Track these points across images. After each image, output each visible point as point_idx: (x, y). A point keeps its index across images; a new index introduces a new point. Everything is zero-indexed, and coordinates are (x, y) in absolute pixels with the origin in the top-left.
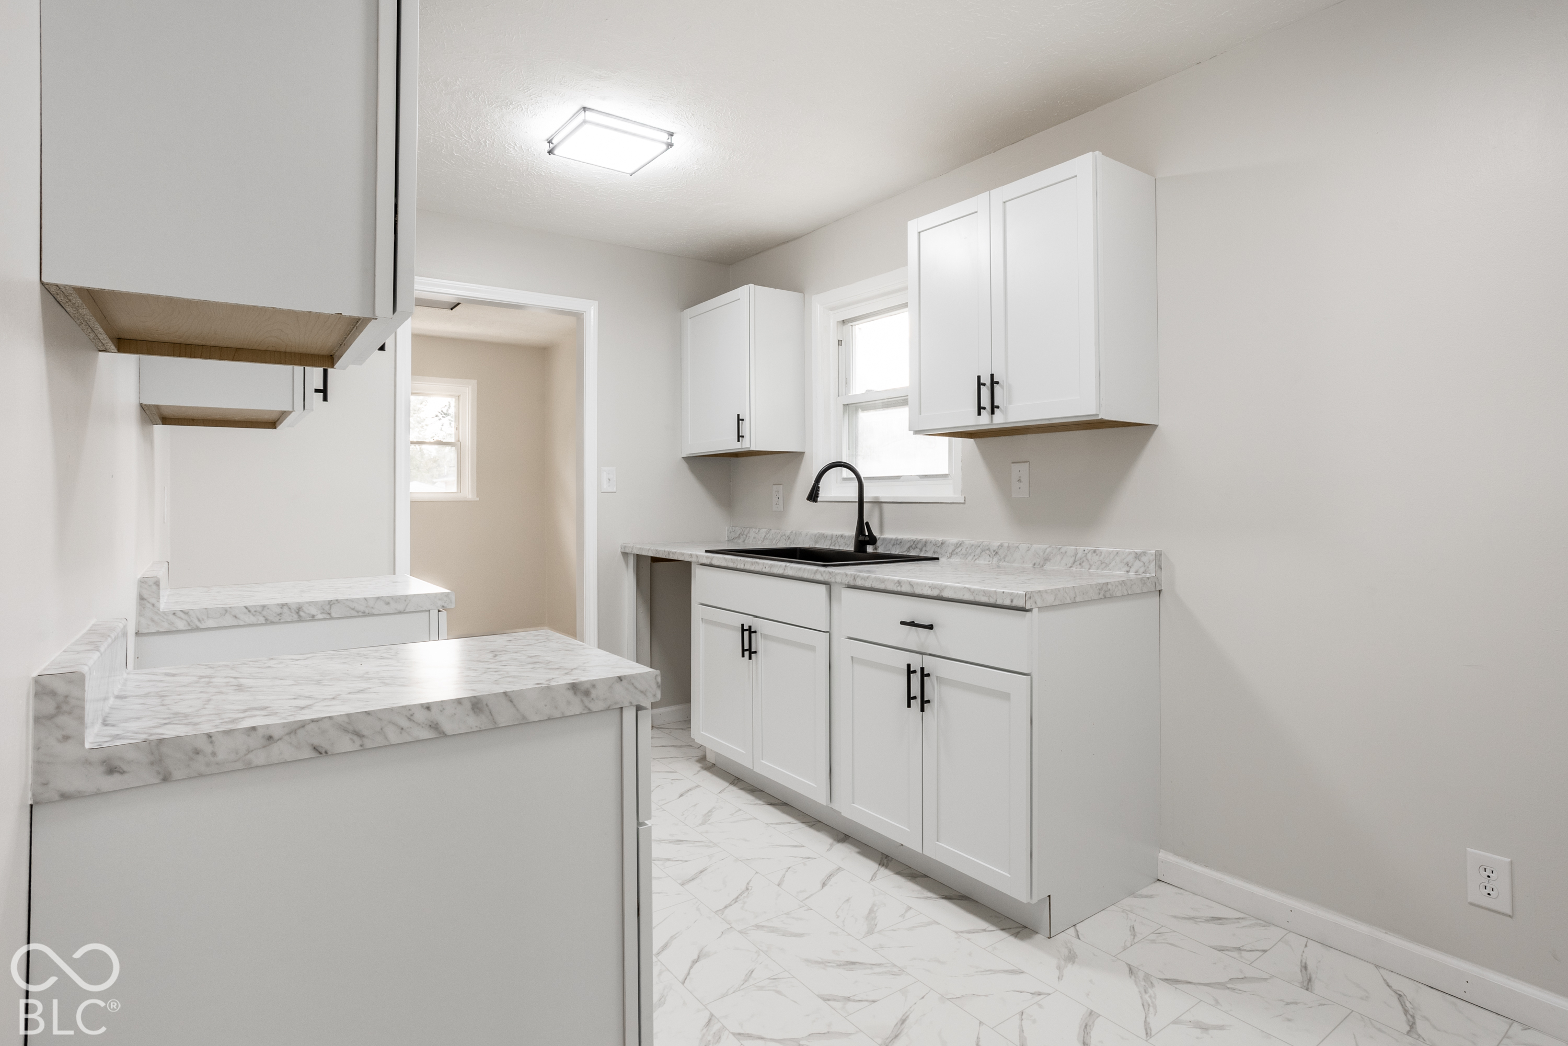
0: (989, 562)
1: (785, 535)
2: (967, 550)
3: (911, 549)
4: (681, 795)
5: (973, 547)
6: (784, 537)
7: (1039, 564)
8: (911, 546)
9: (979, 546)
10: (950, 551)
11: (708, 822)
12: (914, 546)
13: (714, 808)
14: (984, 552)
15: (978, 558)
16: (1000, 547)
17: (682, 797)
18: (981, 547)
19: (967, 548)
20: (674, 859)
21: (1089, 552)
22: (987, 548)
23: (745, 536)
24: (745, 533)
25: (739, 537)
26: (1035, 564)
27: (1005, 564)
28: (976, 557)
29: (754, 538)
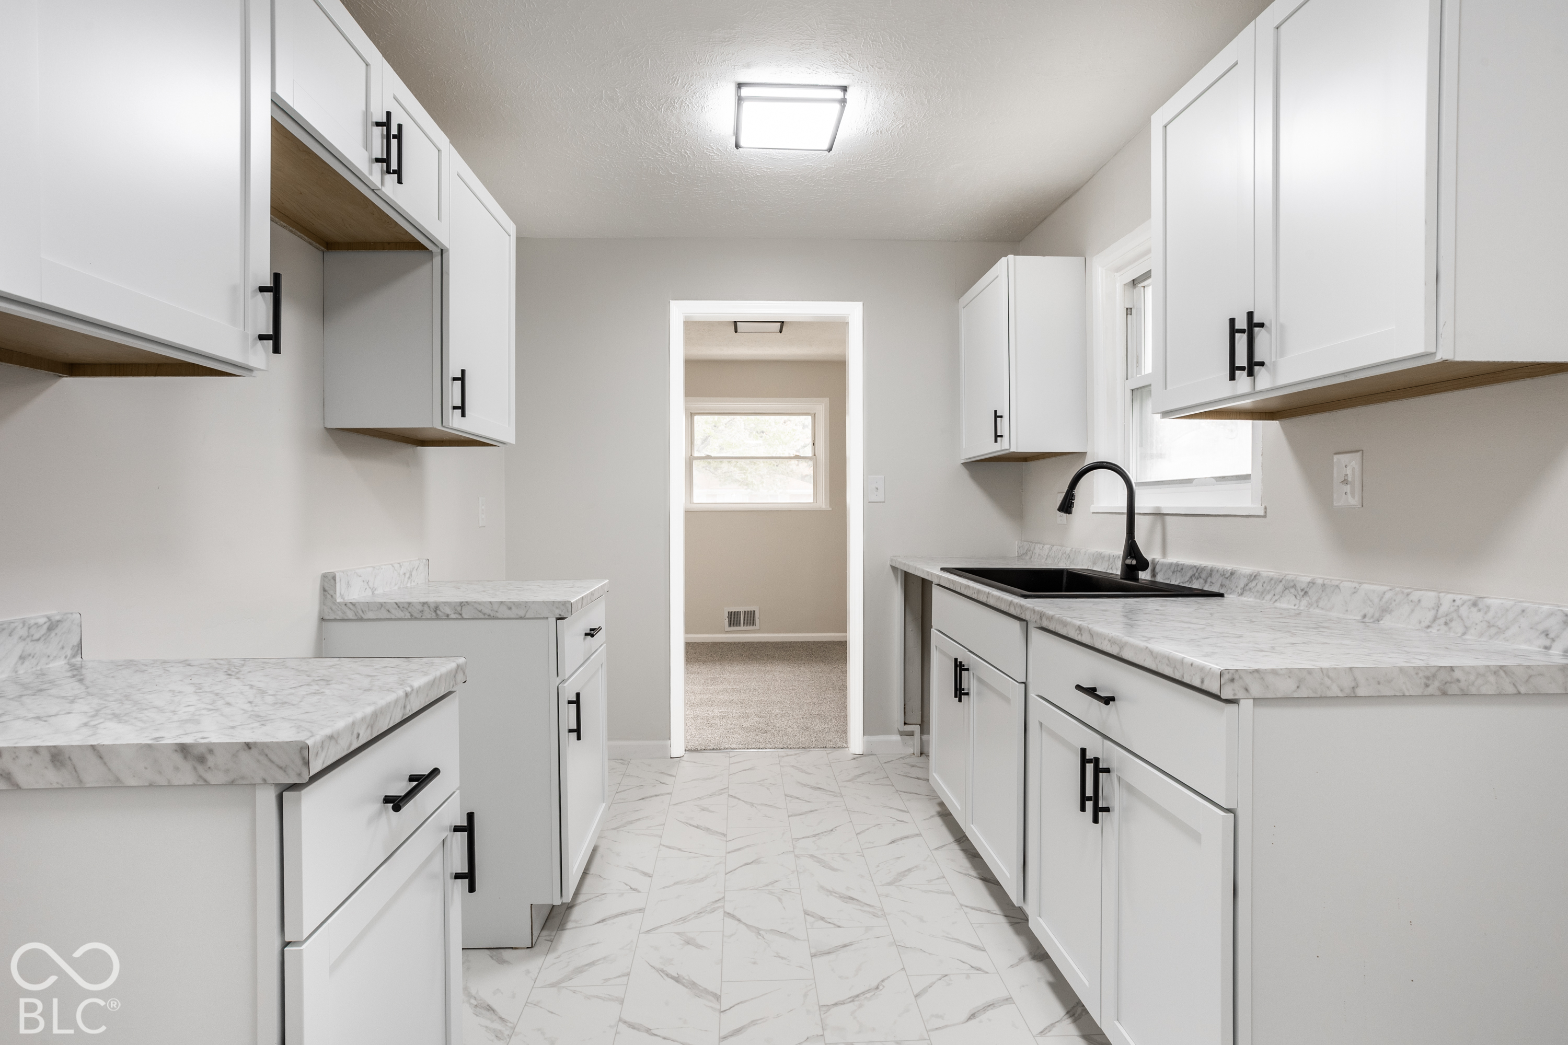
0: (1295, 605)
1: (1065, 553)
2: (1265, 585)
3: (1193, 578)
4: (893, 842)
5: (1273, 582)
6: (1065, 555)
7: (1372, 617)
8: (1194, 575)
9: (1281, 581)
10: (1242, 585)
11: (897, 884)
12: (1197, 574)
13: (916, 867)
14: (1287, 590)
15: (1279, 598)
16: (1311, 585)
17: (893, 844)
18: (1284, 582)
19: (1264, 583)
20: (829, 920)
21: (1463, 605)
22: (1292, 584)
23: (1031, 552)
24: (1032, 549)
25: (1026, 553)
26: (1365, 616)
27: (1317, 611)
28: (1276, 597)
29: (1039, 555)
